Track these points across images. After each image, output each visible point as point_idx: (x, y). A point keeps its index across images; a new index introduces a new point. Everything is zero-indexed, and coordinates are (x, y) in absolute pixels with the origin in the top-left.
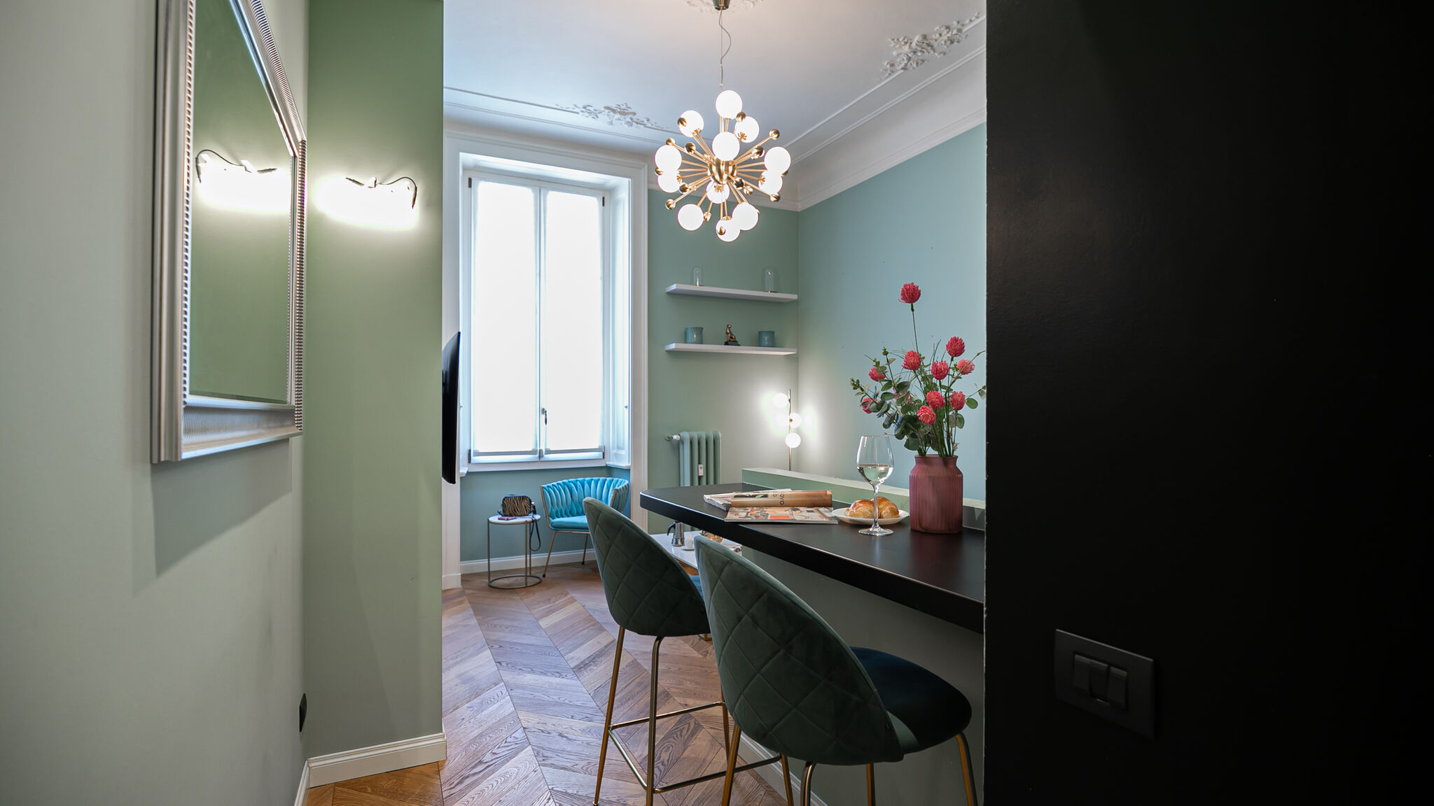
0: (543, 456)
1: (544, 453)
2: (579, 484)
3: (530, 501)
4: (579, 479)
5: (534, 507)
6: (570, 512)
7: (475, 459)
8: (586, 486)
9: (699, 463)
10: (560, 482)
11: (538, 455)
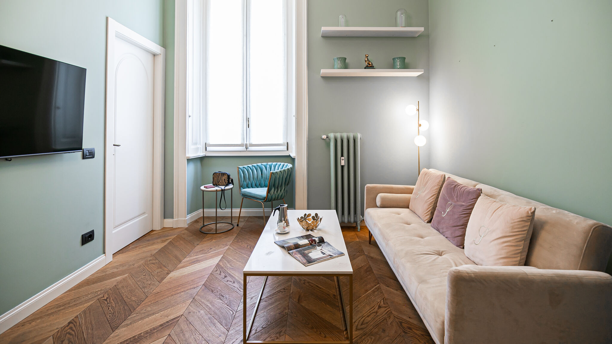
0: (248, 148)
1: (248, 146)
2: (268, 166)
3: (229, 176)
4: (268, 163)
5: (232, 180)
6: (255, 185)
7: (208, 149)
8: (273, 168)
9: (342, 156)
10: (255, 165)
11: (245, 147)
